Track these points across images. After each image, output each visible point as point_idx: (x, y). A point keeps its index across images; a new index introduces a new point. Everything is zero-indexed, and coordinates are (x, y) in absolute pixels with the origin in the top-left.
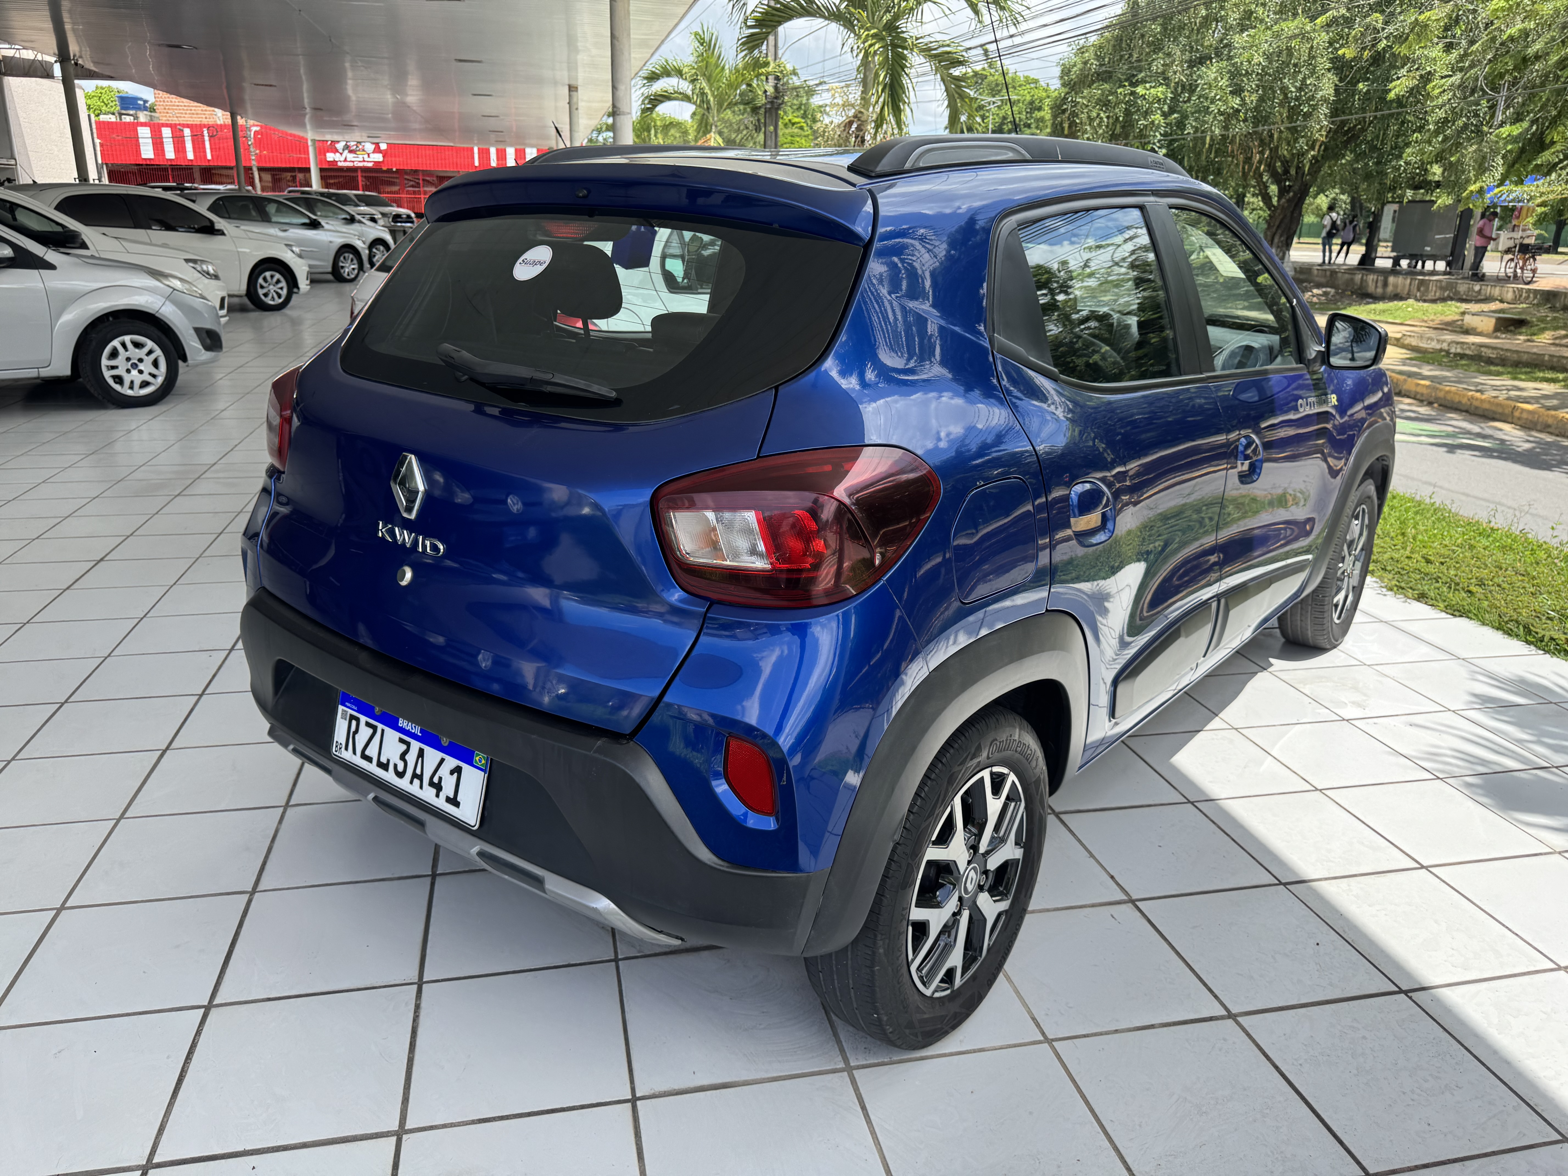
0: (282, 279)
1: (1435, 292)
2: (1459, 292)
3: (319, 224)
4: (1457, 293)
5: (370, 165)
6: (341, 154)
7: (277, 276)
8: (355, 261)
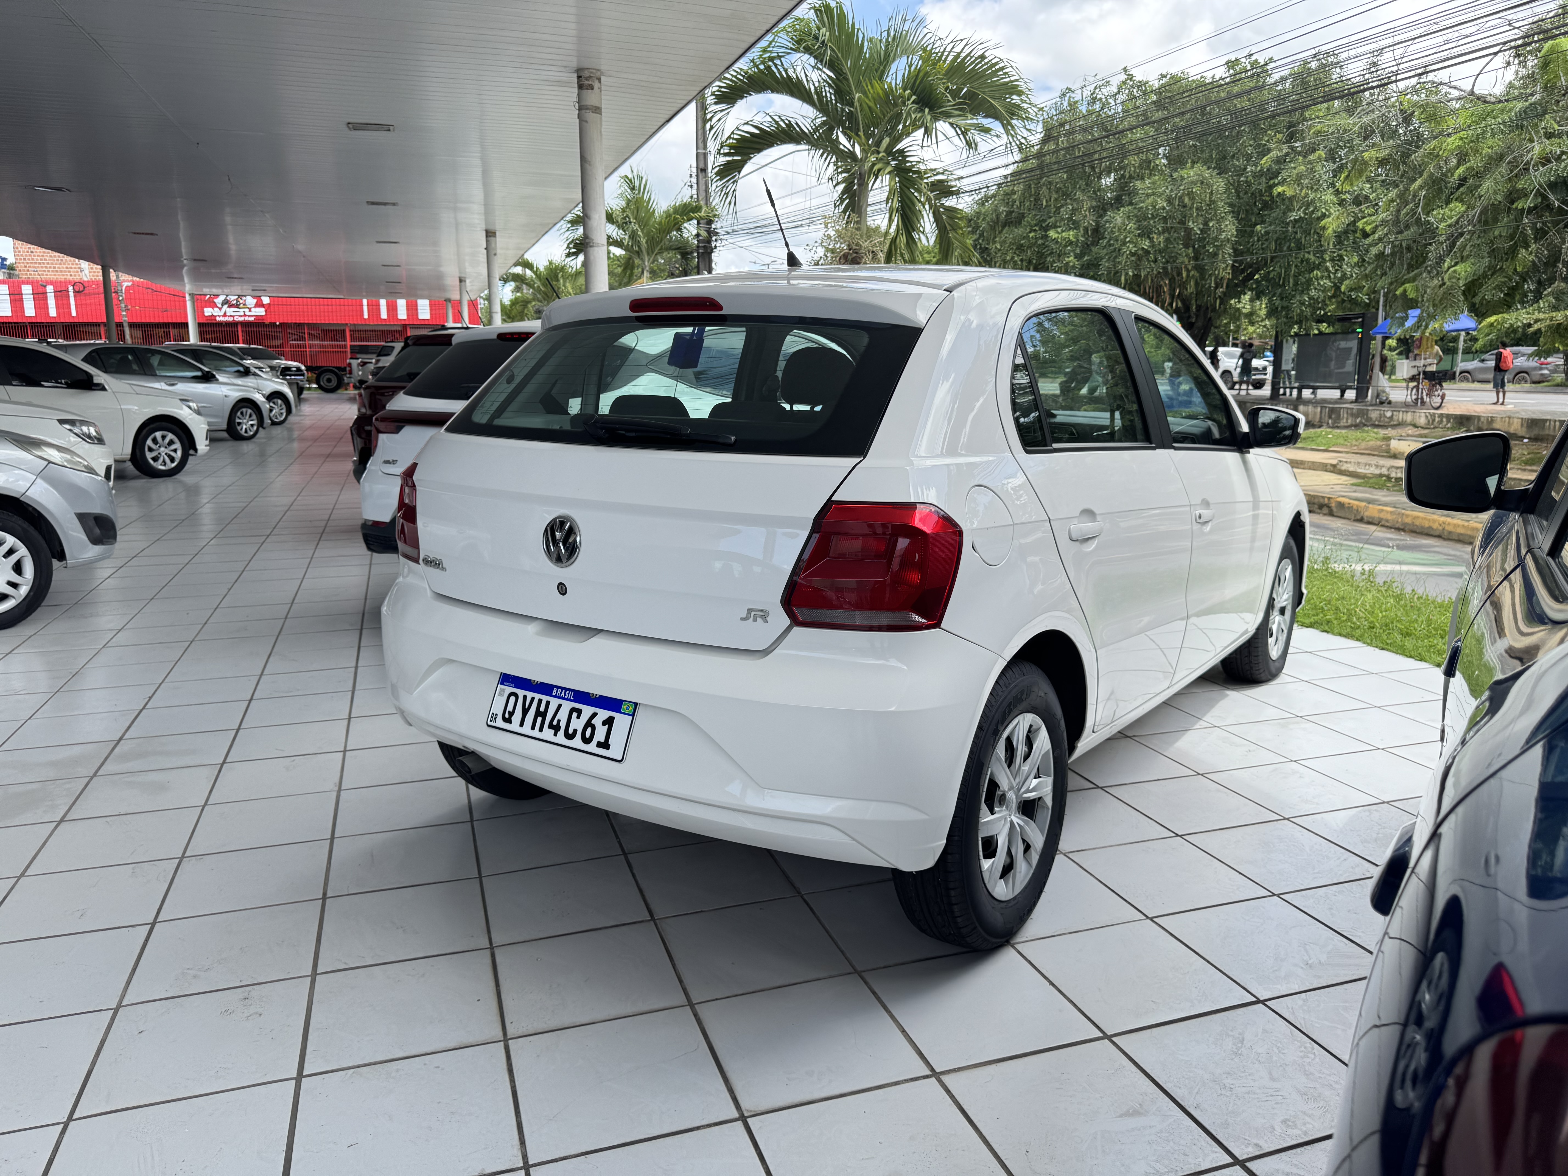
0: (176, 440)
1: (1347, 419)
2: (1371, 419)
3: (214, 376)
4: (1369, 419)
5: (252, 319)
6: (220, 309)
7: (170, 436)
8: (254, 417)
